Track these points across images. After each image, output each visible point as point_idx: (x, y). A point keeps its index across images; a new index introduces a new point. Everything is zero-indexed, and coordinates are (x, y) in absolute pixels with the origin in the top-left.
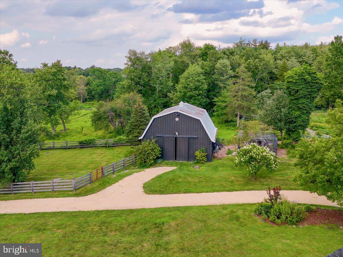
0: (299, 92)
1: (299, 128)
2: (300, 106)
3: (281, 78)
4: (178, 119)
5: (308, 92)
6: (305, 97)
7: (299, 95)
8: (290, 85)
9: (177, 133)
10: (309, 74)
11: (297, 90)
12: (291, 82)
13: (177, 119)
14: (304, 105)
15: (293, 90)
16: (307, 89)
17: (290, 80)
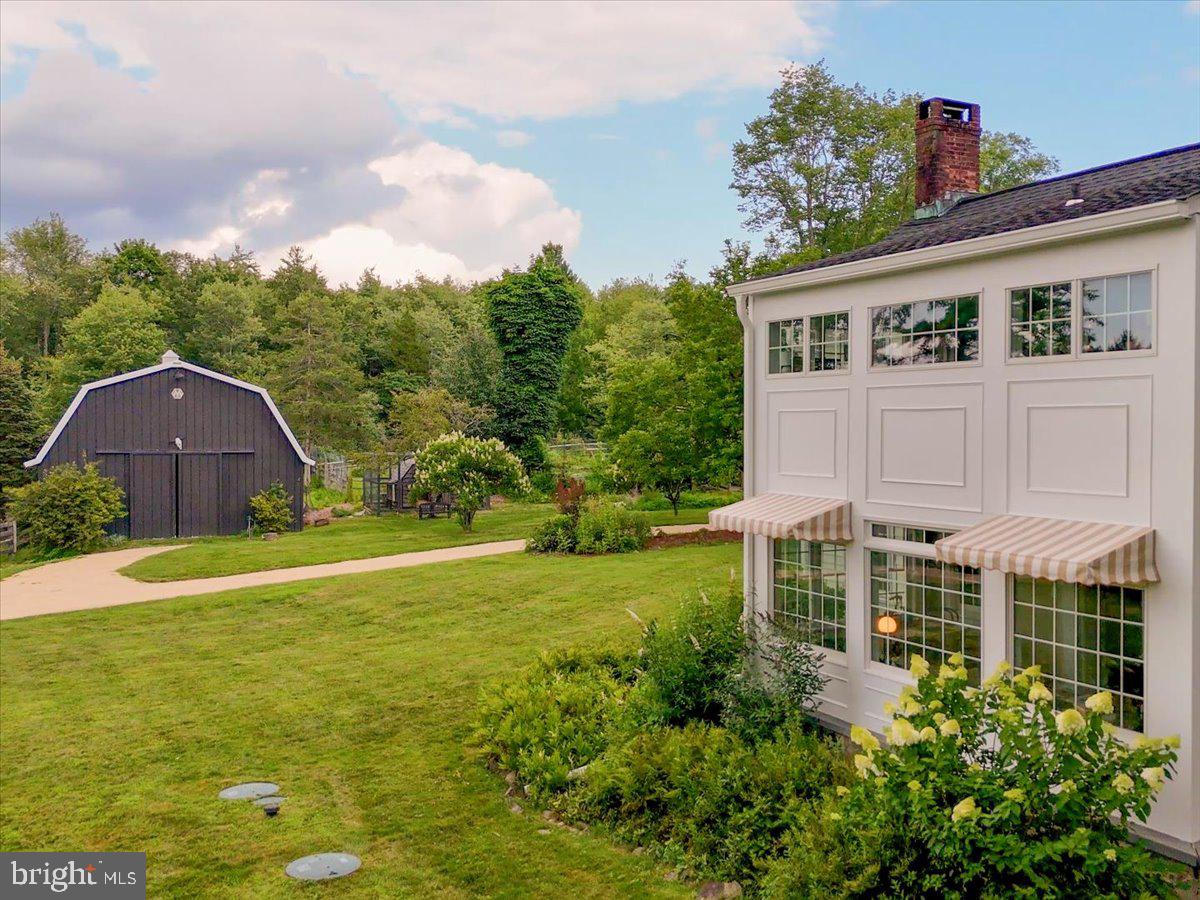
0: (527, 332)
1: (535, 430)
2: (534, 369)
3: (402, 362)
4: (182, 394)
5: (551, 330)
6: (542, 345)
7: (529, 338)
8: (502, 311)
9: (178, 441)
10: (548, 283)
11: (523, 325)
12: (505, 303)
13: (178, 394)
14: (542, 367)
15: (512, 324)
16: (546, 322)
17: (504, 297)
